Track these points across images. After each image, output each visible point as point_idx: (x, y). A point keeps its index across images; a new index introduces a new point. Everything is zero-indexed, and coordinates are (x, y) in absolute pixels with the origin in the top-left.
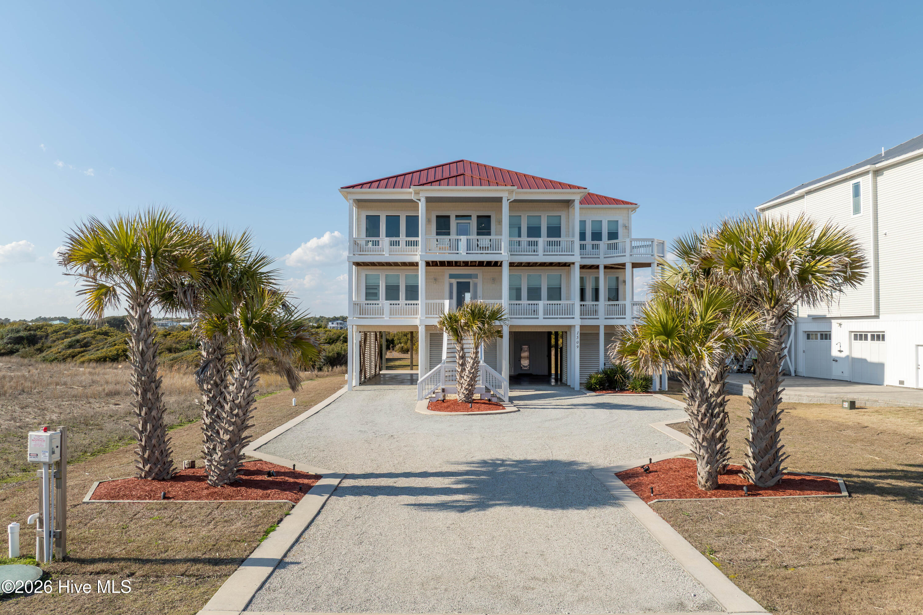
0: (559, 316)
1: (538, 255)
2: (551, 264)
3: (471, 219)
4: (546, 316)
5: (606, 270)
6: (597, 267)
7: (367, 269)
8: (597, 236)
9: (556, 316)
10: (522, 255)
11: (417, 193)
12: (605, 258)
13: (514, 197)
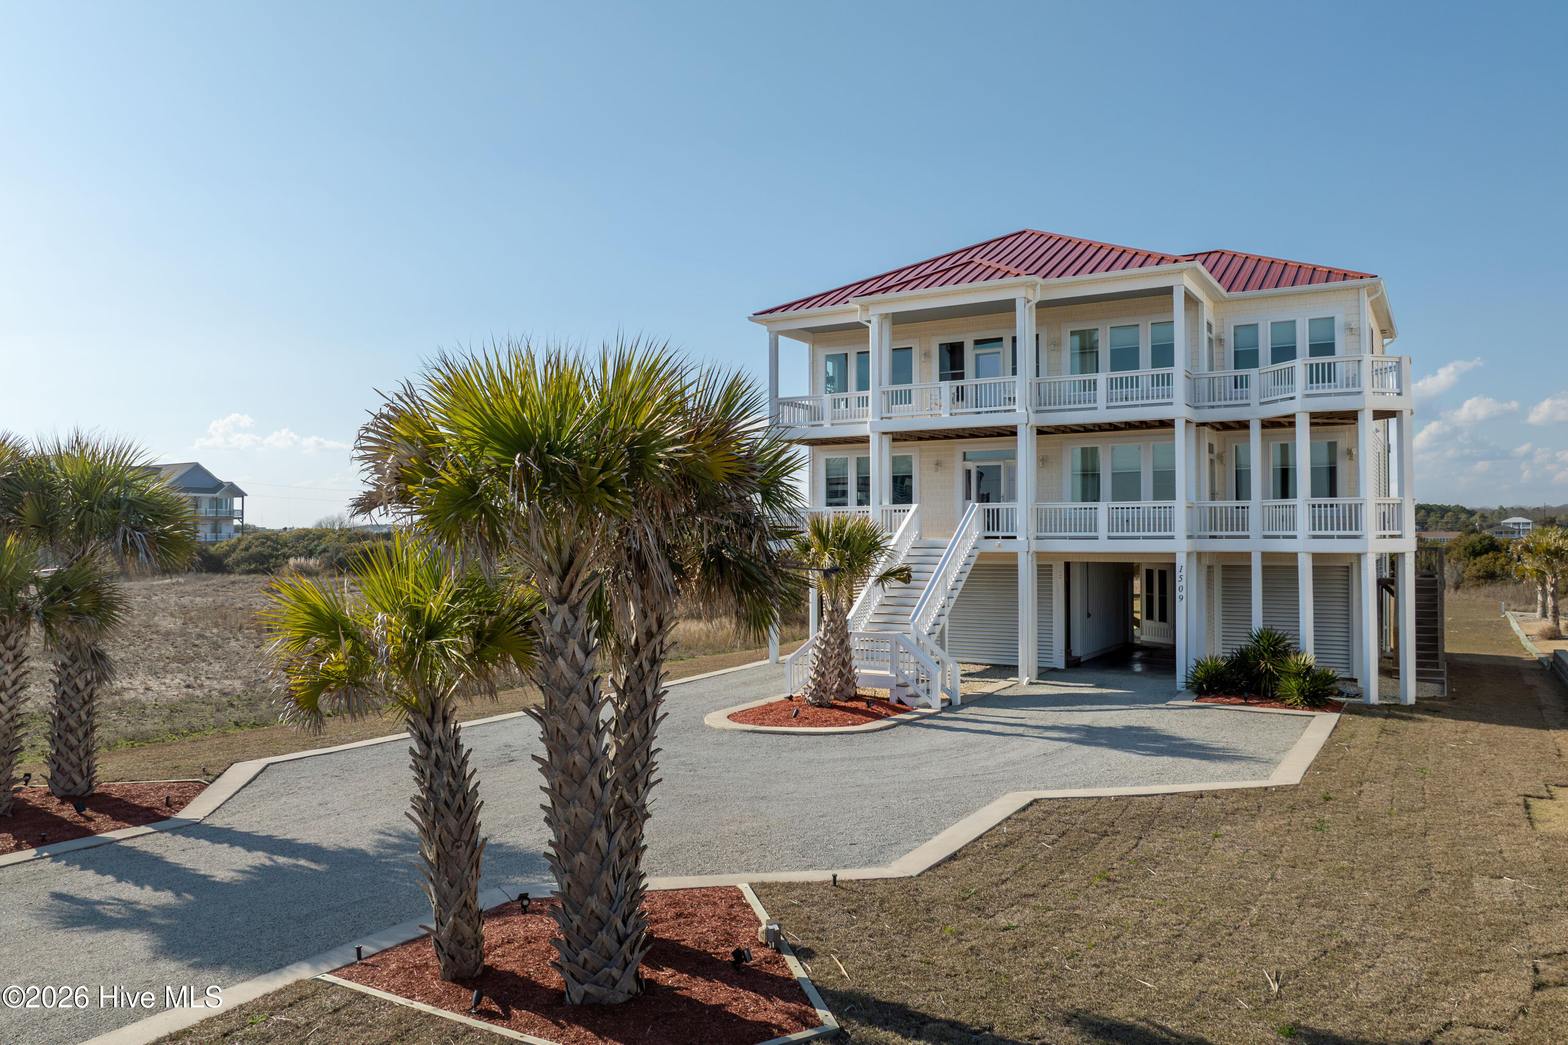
0: (1141, 534)
1: (1096, 408)
2: (1130, 425)
3: (1002, 346)
4: (1115, 534)
5: (1266, 430)
6: (1244, 425)
7: (828, 450)
8: (1283, 353)
9: (1136, 534)
10: (1064, 410)
11: (865, 308)
12: (1262, 404)
13: (1038, 297)
